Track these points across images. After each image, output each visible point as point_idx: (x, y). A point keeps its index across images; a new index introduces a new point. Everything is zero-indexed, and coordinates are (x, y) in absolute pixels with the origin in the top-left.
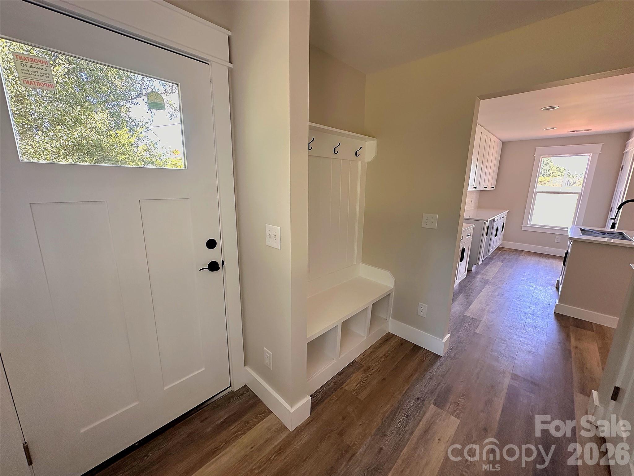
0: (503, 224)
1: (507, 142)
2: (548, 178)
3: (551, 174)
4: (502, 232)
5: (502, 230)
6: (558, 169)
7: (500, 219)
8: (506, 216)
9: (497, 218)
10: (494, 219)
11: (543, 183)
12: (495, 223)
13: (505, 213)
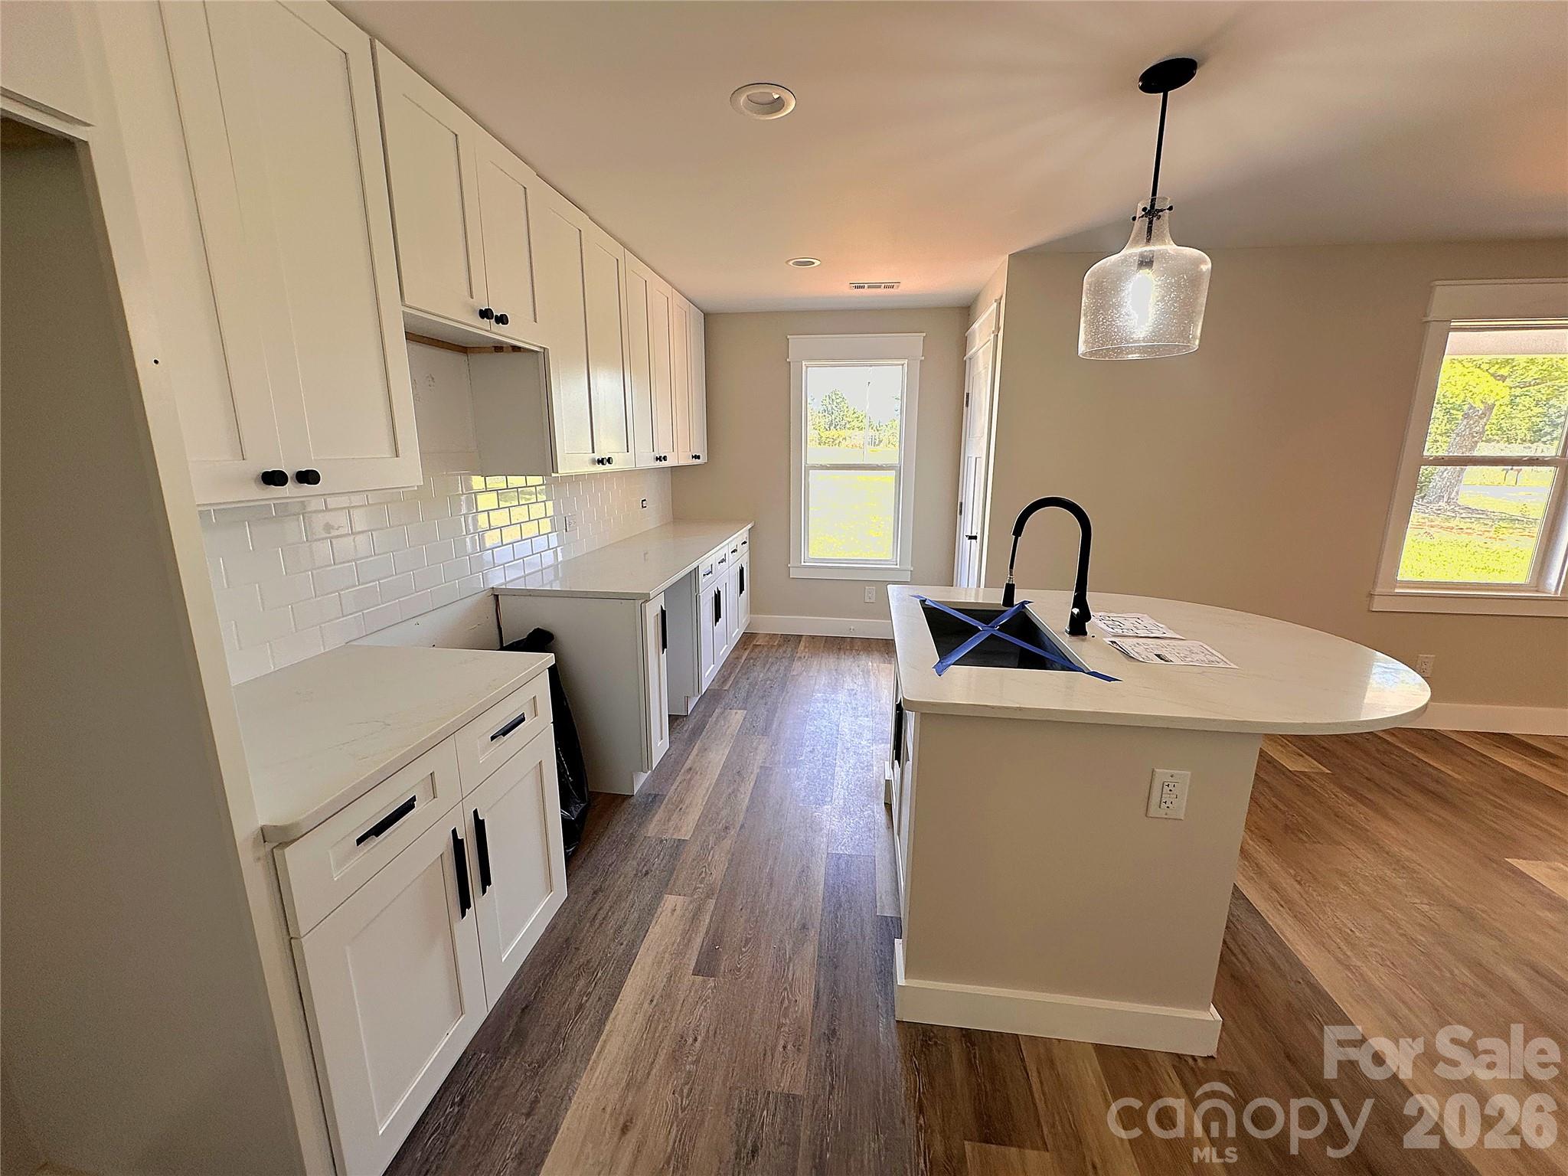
0: (742, 571)
1: (717, 314)
2: (844, 433)
3: (848, 426)
4: (741, 593)
5: (742, 589)
6: (855, 415)
7: (723, 561)
8: (745, 543)
9: (705, 563)
10: (696, 569)
11: (837, 442)
12: (702, 580)
13: (743, 534)
